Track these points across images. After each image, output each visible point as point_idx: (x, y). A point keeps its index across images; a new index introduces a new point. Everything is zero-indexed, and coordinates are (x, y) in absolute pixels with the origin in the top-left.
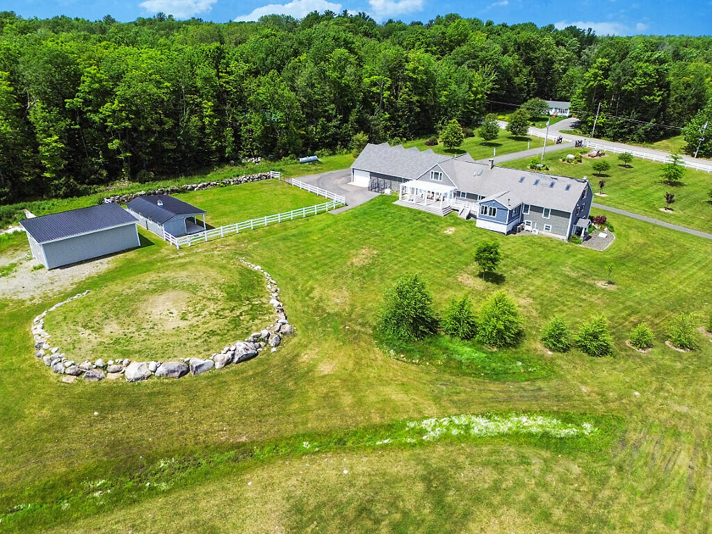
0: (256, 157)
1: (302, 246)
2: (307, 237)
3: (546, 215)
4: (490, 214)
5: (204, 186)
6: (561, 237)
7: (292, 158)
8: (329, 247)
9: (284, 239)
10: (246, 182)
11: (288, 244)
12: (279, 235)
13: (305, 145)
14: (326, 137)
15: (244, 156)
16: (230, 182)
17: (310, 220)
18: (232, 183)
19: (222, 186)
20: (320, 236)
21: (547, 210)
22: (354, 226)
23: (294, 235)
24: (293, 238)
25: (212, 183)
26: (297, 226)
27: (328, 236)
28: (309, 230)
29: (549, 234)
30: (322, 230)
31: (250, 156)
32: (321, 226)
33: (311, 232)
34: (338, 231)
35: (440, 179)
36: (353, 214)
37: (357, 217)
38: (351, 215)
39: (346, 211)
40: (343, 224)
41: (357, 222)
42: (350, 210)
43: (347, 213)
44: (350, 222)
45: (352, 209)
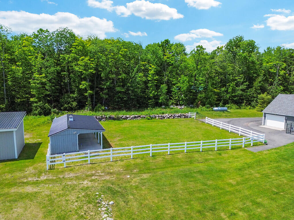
0: (180, 105)
1: (212, 192)
2: (220, 177)
5: (135, 117)
7: (208, 108)
8: (259, 205)
9: (186, 176)
10: (168, 118)
11: (191, 185)
12: (181, 168)
13: (219, 100)
14: (235, 96)
15: (172, 104)
16: (155, 117)
17: (223, 155)
18: (157, 118)
19: (149, 119)
20: (239, 179)
23: (200, 172)
24: (199, 177)
25: (142, 116)
26: (206, 160)
27: (252, 183)
28: (223, 167)
30: (240, 170)
31: (177, 105)
32: (238, 164)
33: (224, 171)
34: (267, 176)
36: (280, 155)
37: (288, 160)
38: (278, 156)
39: (268, 150)
40: (271, 166)
41: (290, 166)
42: (272, 149)
43: (270, 154)
44: (279, 164)
45: (275, 149)
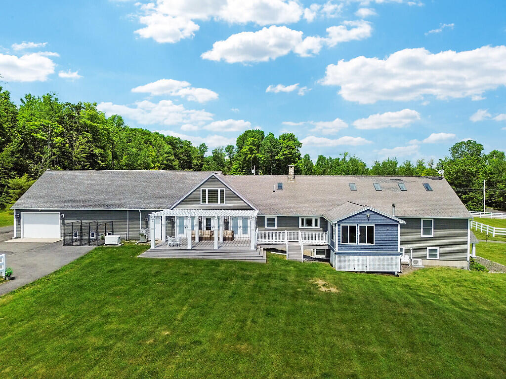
3: (427, 231)
4: (362, 241)
6: (458, 264)
21: (427, 223)
22: (60, 333)
29: (437, 263)
35: (222, 201)
36: (40, 297)
37: (58, 303)
38: (34, 302)
39: (13, 292)
40: (9, 335)
41: (63, 316)
42: (24, 287)
43: (14, 300)
44: (35, 322)
45: (33, 284)
